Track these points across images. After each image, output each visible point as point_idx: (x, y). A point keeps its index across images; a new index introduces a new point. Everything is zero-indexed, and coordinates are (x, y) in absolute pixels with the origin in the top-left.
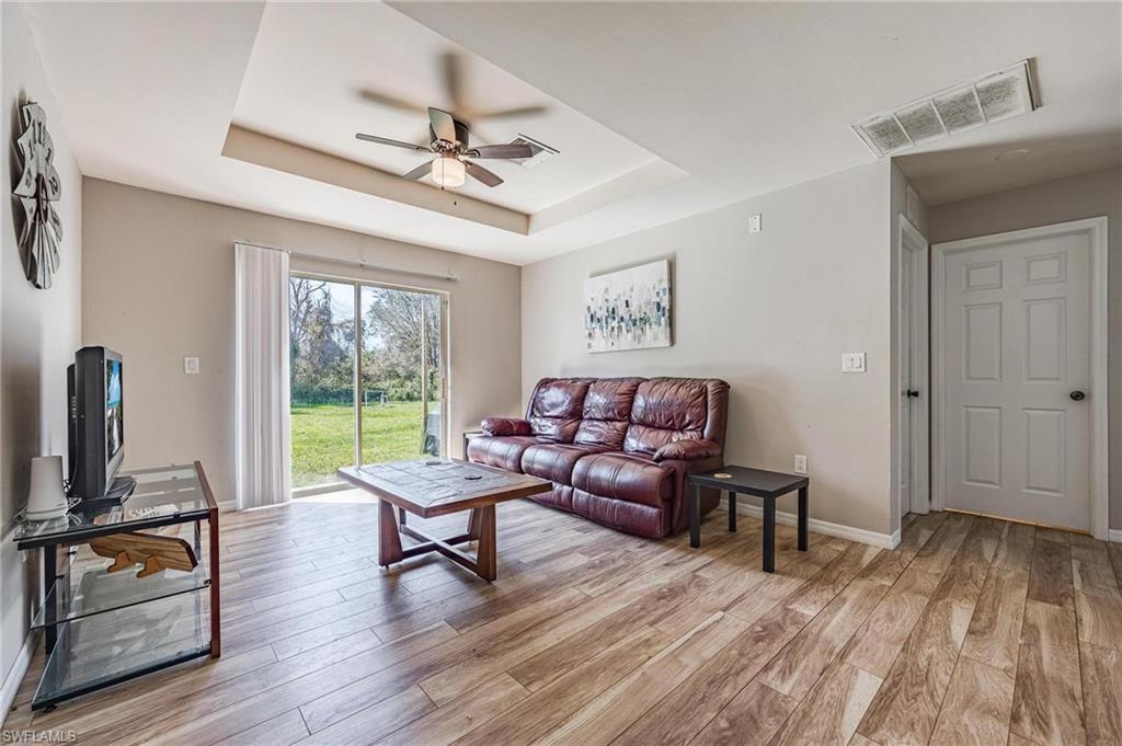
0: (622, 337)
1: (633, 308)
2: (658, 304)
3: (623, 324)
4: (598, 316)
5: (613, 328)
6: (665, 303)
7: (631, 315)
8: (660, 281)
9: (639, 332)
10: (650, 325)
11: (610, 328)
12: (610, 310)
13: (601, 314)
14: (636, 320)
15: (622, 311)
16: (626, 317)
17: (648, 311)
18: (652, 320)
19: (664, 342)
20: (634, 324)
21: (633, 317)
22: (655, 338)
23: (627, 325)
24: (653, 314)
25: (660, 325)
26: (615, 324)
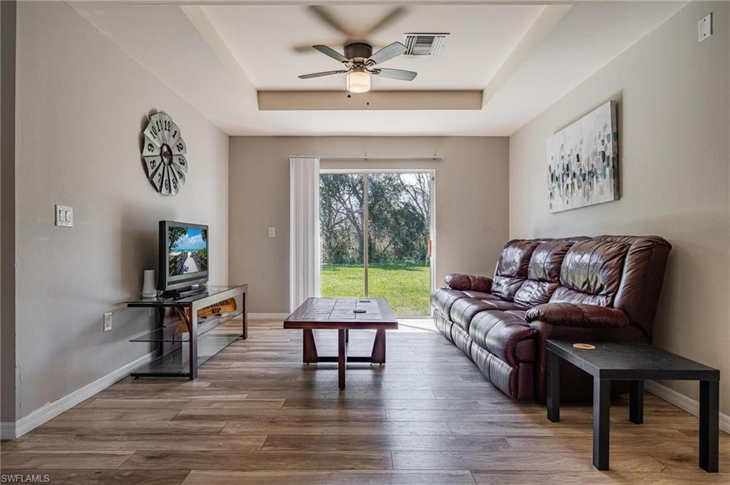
0: (574, 195)
1: (583, 161)
2: (604, 153)
3: (575, 180)
4: (557, 175)
5: (567, 185)
6: (610, 153)
7: (581, 170)
8: (605, 128)
9: (588, 187)
10: (597, 178)
11: (565, 186)
12: (565, 167)
13: (559, 172)
14: (585, 174)
15: (574, 168)
16: (578, 173)
17: (595, 163)
18: (599, 172)
19: (609, 195)
20: (584, 179)
21: (583, 172)
22: (602, 193)
23: (578, 181)
24: (599, 165)
25: (605, 176)
26: (569, 181)
